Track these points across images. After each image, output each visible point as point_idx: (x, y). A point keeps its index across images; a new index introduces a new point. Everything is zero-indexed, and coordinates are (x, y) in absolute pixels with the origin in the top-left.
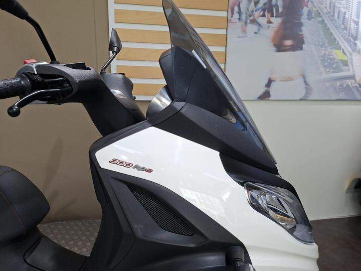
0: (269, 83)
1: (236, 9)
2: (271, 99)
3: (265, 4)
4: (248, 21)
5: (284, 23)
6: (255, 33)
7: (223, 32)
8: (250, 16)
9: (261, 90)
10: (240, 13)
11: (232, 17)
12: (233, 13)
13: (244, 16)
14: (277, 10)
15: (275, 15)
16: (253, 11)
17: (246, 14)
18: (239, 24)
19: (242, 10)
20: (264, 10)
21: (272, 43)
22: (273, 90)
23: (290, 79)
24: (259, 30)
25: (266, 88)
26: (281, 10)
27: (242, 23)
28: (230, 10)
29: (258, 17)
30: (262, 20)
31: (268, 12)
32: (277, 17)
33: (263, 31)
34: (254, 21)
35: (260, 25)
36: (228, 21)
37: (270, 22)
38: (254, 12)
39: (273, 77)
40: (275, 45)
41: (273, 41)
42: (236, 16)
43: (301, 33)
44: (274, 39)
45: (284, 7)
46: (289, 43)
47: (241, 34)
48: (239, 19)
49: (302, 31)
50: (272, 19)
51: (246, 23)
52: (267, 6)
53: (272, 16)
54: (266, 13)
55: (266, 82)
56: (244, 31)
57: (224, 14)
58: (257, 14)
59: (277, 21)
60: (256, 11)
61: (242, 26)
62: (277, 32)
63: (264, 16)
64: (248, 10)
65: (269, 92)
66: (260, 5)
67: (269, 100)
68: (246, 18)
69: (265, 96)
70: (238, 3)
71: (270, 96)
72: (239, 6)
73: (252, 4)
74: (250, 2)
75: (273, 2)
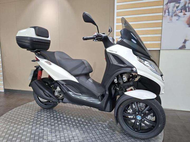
0: (185, 41)
1: (167, 11)
2: (186, 49)
3: (182, 7)
4: (173, 15)
6: (177, 20)
7: (161, 21)
8: (174, 13)
9: (181, 45)
10: (169, 12)
11: (165, 14)
12: (165, 13)
13: (171, 14)
14: (189, 8)
15: (187, 11)
17: (172, 12)
18: (168, 17)
21: (187, 23)
22: (187, 45)
24: (179, 18)
25: (183, 44)
27: (170, 16)
28: (164, 12)
29: (178, 13)
30: (181, 14)
31: (184, 10)
32: (188, 12)
33: (181, 19)
34: (176, 15)
35: (179, 16)
36: (163, 16)
37: (185, 14)
38: (176, 11)
39: (187, 39)
40: (188, 24)
41: (187, 22)
42: (167, 14)
47: (169, 21)
48: (168, 15)
50: (186, 13)
51: (172, 16)
52: (183, 8)
53: (186, 11)
54: (183, 11)
55: (183, 41)
56: (171, 20)
57: (161, 14)
58: (177, 12)
59: (189, 14)
61: (170, 18)
63: (181, 12)
64: (173, 11)
65: (185, 46)
66: (180, 8)
67: (185, 49)
68: (172, 14)
69: (183, 47)
70: (168, 9)
71: (185, 47)
72: (168, 10)
73: (175, 8)
74: (174, 7)
75: (187, 5)
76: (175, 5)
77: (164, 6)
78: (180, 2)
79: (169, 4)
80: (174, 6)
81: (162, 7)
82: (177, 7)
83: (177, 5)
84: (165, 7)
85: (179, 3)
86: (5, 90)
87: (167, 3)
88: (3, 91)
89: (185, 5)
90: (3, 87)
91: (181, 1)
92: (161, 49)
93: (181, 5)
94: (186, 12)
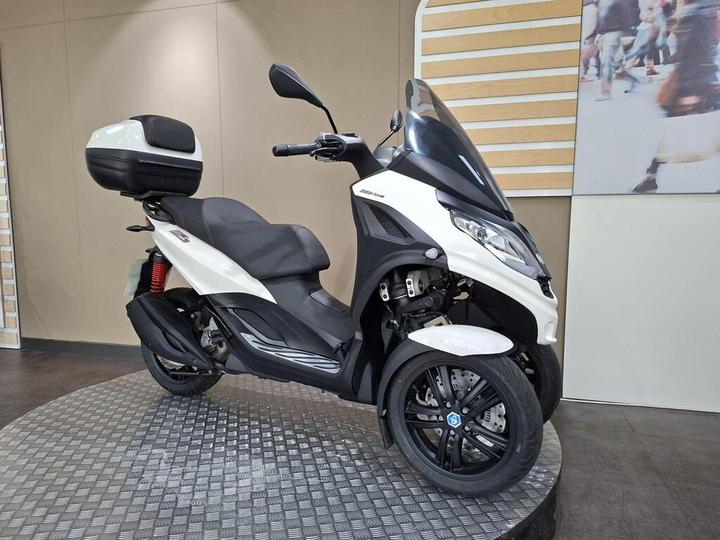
0: (655, 165)
1: (593, 61)
2: (658, 191)
3: (643, 47)
4: (614, 76)
5: (680, 71)
6: (626, 92)
7: (573, 96)
8: (617, 68)
9: (641, 177)
10: (599, 66)
11: (586, 73)
12: (586, 67)
13: (605, 71)
14: (666, 52)
15: (661, 61)
16: (622, 61)
17: (610, 66)
18: (598, 82)
19: (602, 61)
20: (641, 57)
21: (658, 104)
22: (662, 177)
23: (695, 159)
24: (633, 86)
25: (648, 175)
26: (673, 52)
27: (604, 79)
28: (582, 65)
29: (630, 68)
30: (640, 73)
31: (649, 58)
32: (665, 63)
33: (639, 88)
34: (623, 75)
35: (634, 80)
36: (580, 80)
37: (653, 73)
38: (624, 62)
39: (661, 156)
40: (664, 107)
41: (659, 101)
42: (593, 70)
43: (716, 83)
44: (660, 97)
45: (679, 47)
46: (690, 100)
47: (601, 97)
48: (598, 75)
49: (717, 80)
50: (657, 68)
51: (610, 79)
52: (647, 49)
53: (657, 62)
54: (645, 61)
55: (649, 165)
56: (607, 92)
57: (574, 71)
58: (628, 64)
59: (665, 71)
60: (627, 59)
61: (603, 84)
62: (667, 86)
63: (641, 64)
64: (613, 60)
65: (654, 180)
67: (654, 194)
68: (610, 72)
69: (648, 187)
70: (595, 53)
71: (656, 187)
72: (597, 57)
73: (621, 50)
74: (615, 48)
75: (659, 42)
76: (618, 40)
77: (583, 45)
78: (637, 31)
79: (598, 36)
80: (616, 44)
81: (575, 46)
82: (627, 48)
83: (627, 40)
84: (586, 48)
85: (634, 33)
86: (24, 341)
87: (593, 35)
88: (18, 346)
89: (653, 40)
90: (17, 331)
91: (638, 28)
92: (576, 192)
93: (641, 40)
94: (655, 64)
